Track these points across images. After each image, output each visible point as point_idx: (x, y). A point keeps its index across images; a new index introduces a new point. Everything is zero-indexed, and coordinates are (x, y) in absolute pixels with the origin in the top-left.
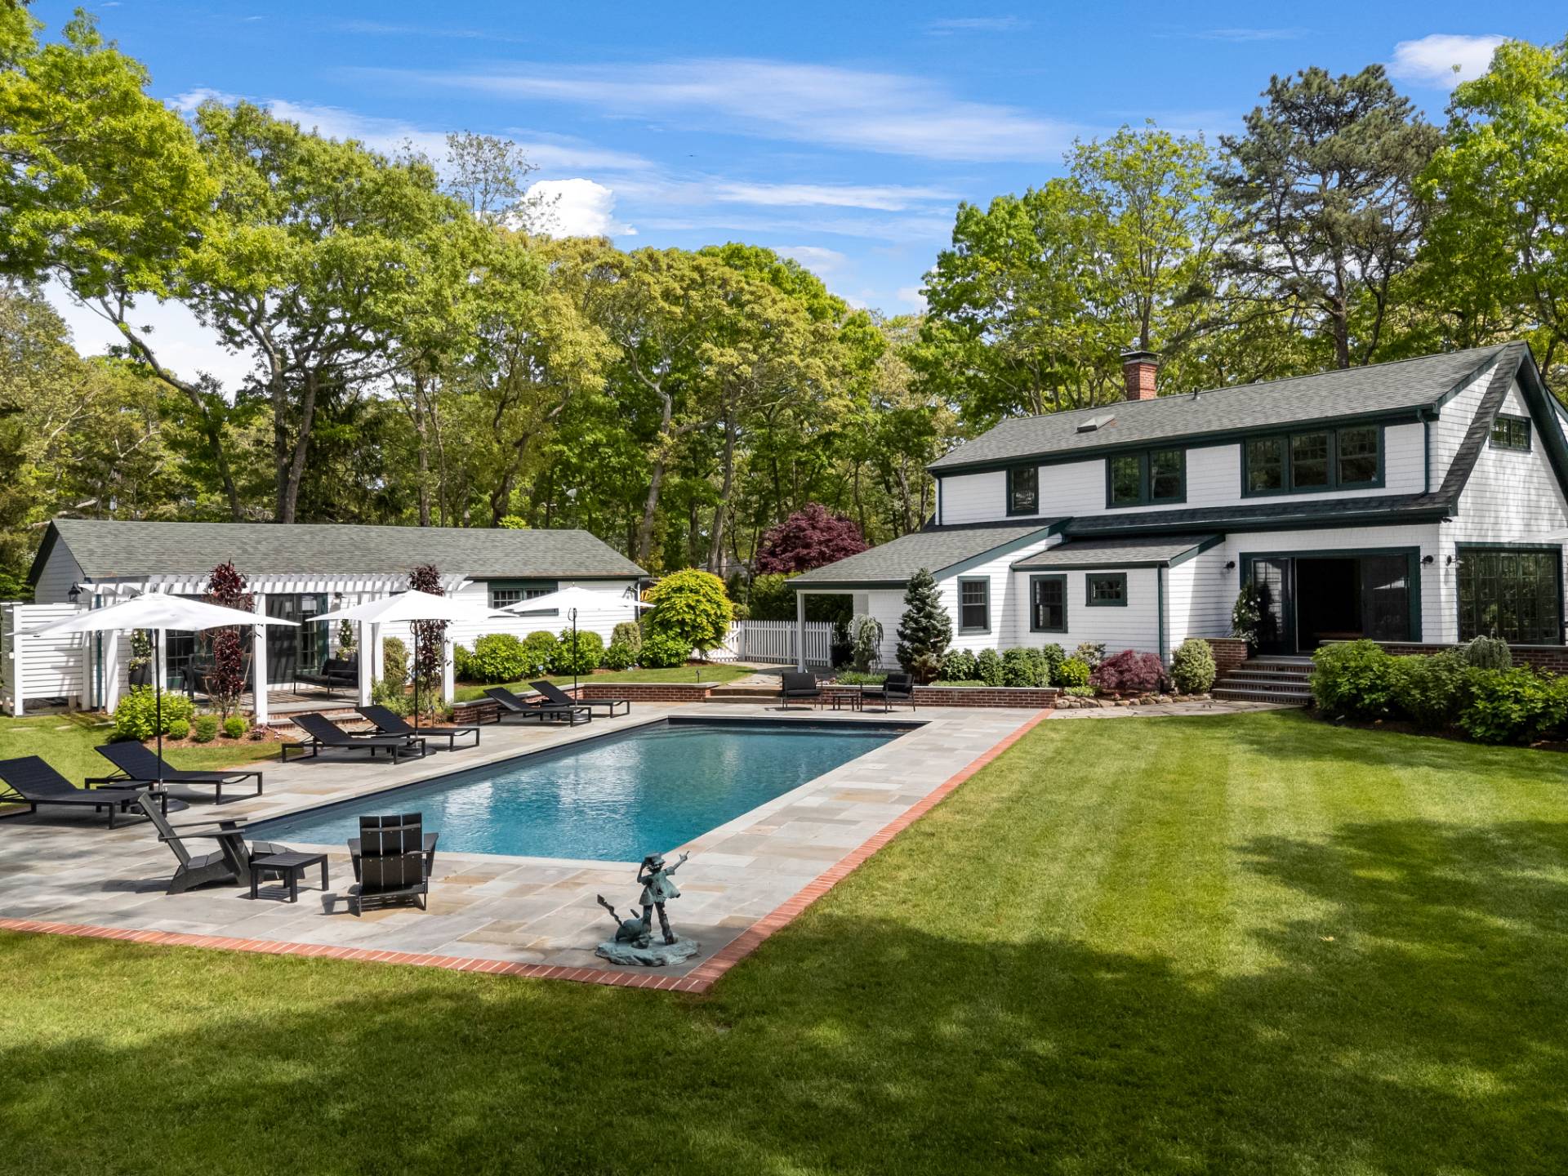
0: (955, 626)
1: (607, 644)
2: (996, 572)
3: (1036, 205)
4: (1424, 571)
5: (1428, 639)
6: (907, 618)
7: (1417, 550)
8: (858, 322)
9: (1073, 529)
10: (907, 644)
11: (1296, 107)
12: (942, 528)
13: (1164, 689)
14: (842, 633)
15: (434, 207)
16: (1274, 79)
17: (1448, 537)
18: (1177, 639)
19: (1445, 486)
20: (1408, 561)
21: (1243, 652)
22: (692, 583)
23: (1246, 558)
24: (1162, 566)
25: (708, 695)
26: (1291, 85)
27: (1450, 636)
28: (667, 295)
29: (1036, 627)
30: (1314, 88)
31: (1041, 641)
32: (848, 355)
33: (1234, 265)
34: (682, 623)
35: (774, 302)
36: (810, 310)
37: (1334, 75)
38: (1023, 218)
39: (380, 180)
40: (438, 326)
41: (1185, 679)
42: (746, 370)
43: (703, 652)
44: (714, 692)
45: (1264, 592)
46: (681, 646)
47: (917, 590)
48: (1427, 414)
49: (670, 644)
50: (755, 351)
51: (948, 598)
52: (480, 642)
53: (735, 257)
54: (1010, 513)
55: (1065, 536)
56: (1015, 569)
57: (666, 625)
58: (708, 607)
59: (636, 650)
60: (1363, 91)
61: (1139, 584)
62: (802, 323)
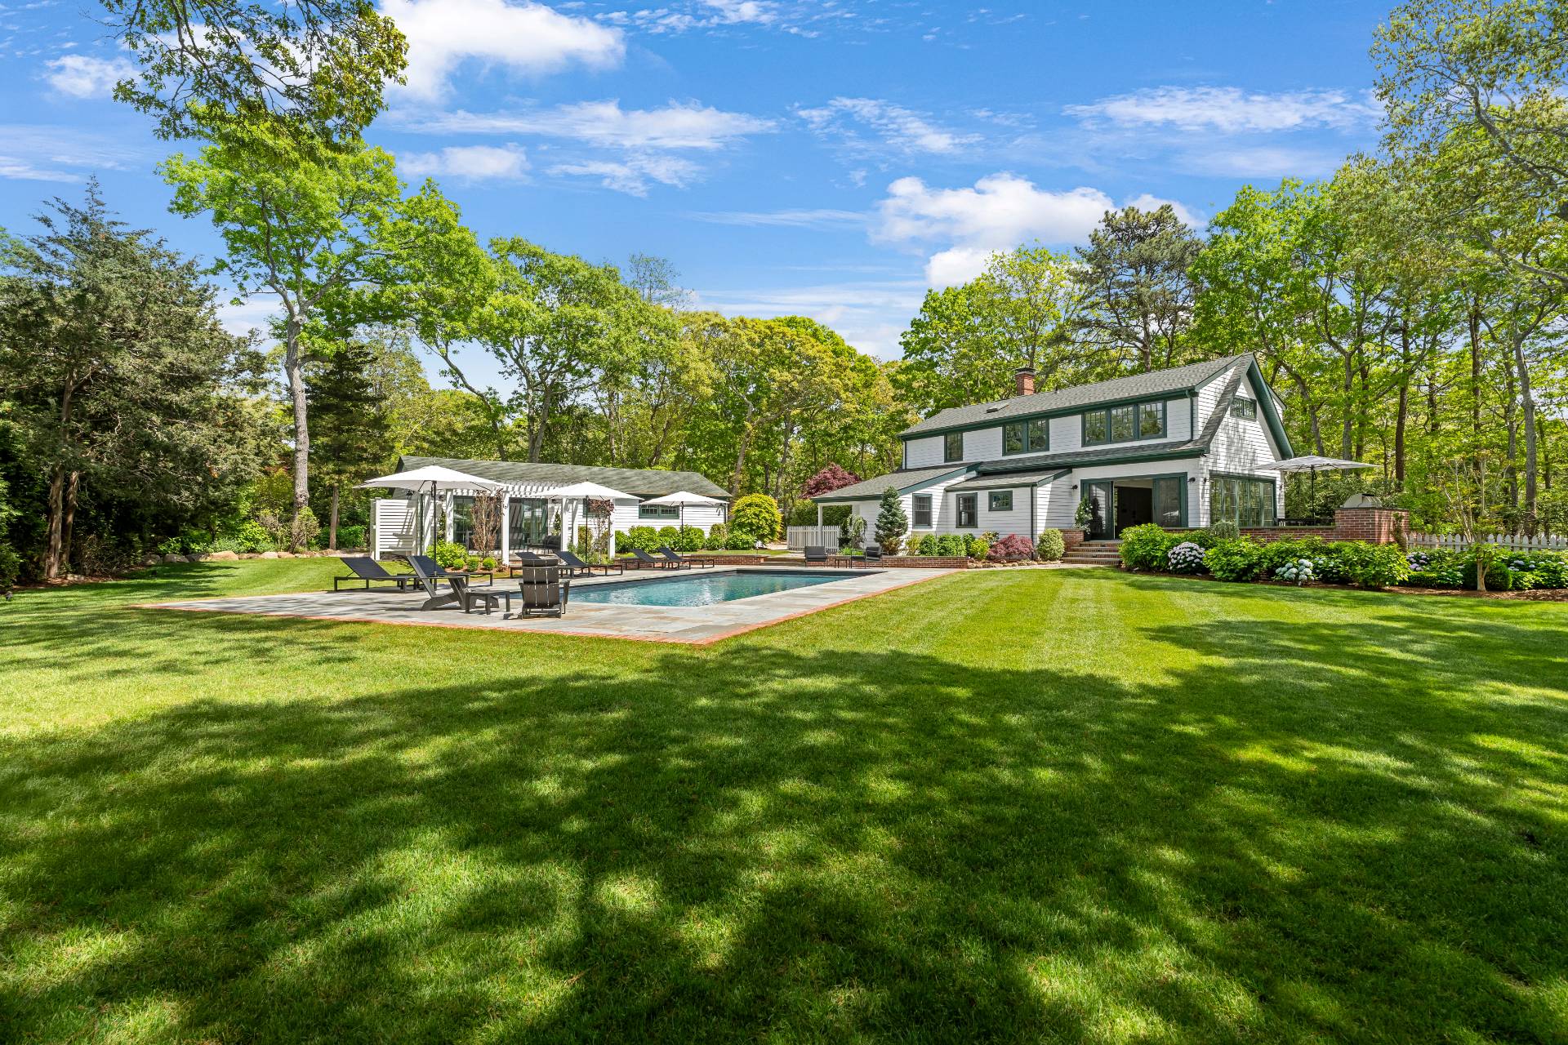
0: (910, 522)
1: (707, 536)
2: (936, 492)
3: (970, 291)
4: (1190, 486)
5: (1191, 525)
6: (882, 516)
7: (1186, 474)
8: (863, 360)
9: (981, 468)
10: (881, 532)
11: (1120, 230)
12: (907, 470)
13: (1033, 558)
14: (845, 532)
15: (617, 291)
16: (1107, 213)
17: (1205, 465)
18: (1041, 528)
19: (1202, 436)
20: (1180, 481)
21: (1081, 537)
22: (758, 501)
23: (1083, 482)
24: (1033, 485)
25: (762, 561)
26: (1117, 217)
27: (1204, 522)
28: (750, 340)
29: (959, 525)
30: (1131, 218)
31: (963, 533)
32: (856, 379)
33: (1083, 323)
34: (751, 524)
35: (813, 346)
36: (834, 352)
37: (1143, 212)
38: (962, 300)
39: (588, 275)
40: (619, 358)
41: (1045, 552)
42: (795, 384)
43: (764, 542)
44: (766, 559)
45: (1095, 503)
46: (750, 538)
47: (888, 500)
48: (1192, 393)
49: (744, 536)
50: (801, 374)
51: (907, 505)
52: (632, 529)
53: (791, 323)
54: (946, 461)
55: (979, 473)
56: (947, 491)
57: (741, 526)
58: (767, 515)
59: (723, 540)
60: (1159, 220)
61: (1020, 497)
62: (829, 358)
